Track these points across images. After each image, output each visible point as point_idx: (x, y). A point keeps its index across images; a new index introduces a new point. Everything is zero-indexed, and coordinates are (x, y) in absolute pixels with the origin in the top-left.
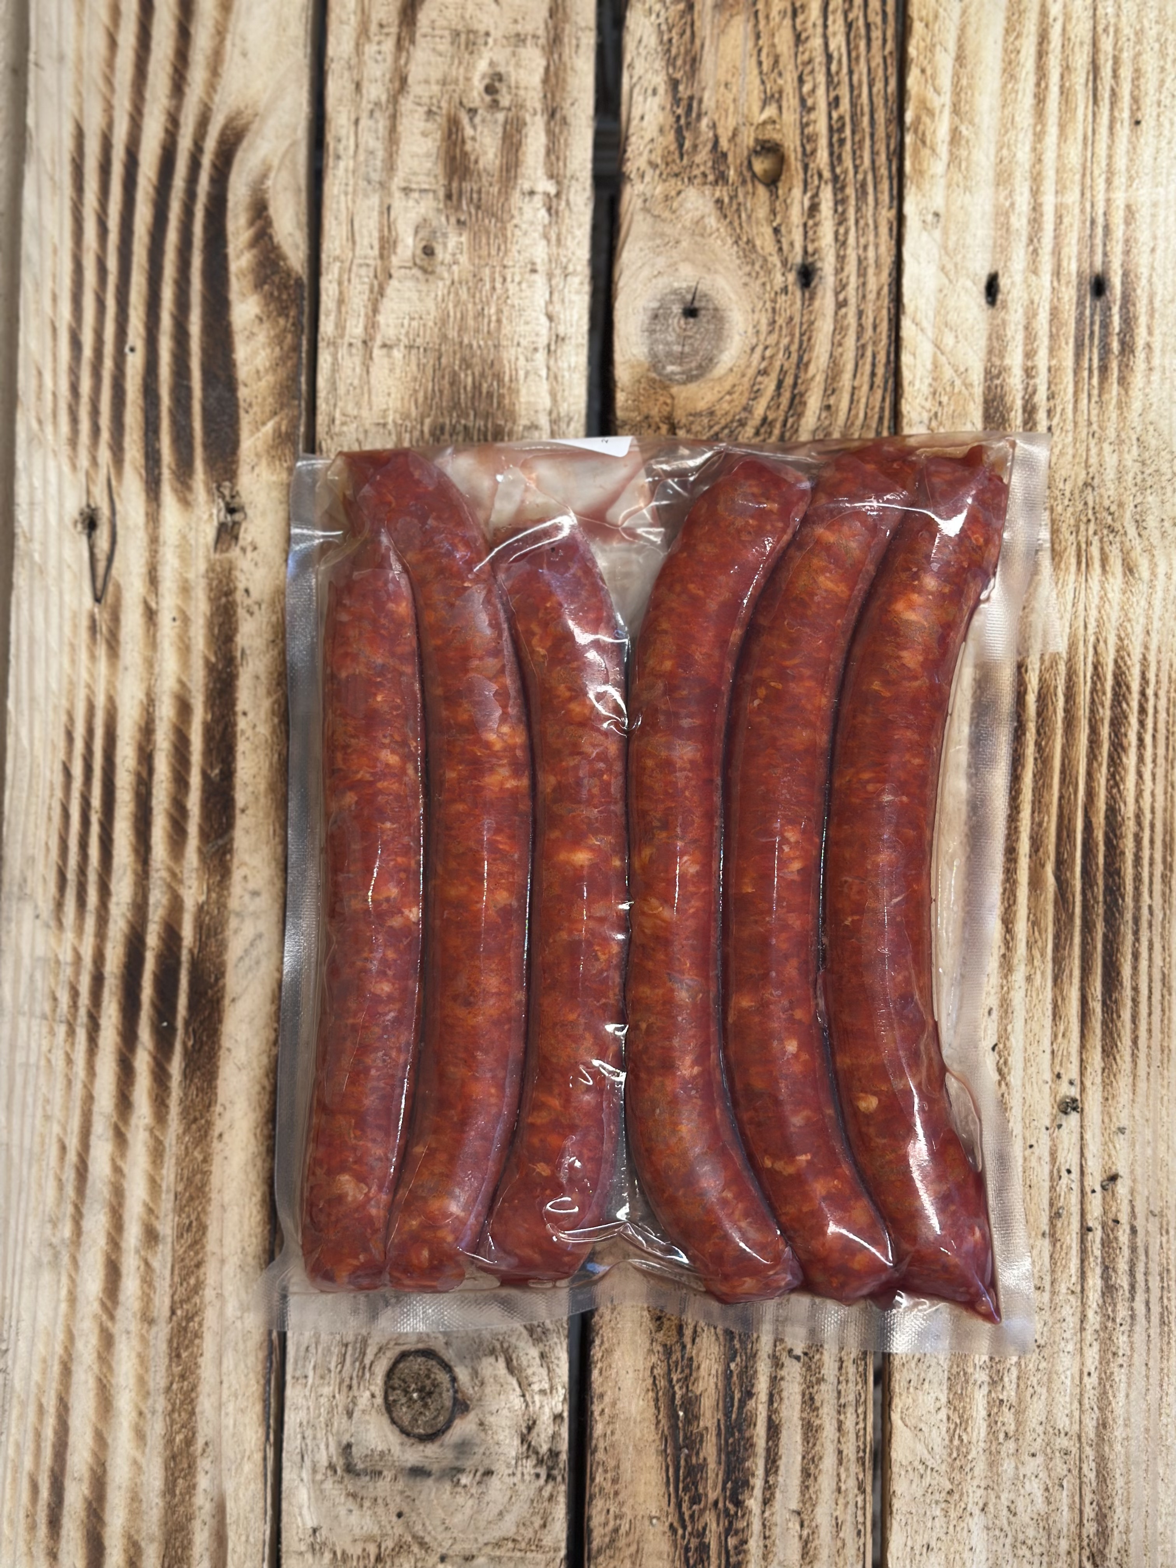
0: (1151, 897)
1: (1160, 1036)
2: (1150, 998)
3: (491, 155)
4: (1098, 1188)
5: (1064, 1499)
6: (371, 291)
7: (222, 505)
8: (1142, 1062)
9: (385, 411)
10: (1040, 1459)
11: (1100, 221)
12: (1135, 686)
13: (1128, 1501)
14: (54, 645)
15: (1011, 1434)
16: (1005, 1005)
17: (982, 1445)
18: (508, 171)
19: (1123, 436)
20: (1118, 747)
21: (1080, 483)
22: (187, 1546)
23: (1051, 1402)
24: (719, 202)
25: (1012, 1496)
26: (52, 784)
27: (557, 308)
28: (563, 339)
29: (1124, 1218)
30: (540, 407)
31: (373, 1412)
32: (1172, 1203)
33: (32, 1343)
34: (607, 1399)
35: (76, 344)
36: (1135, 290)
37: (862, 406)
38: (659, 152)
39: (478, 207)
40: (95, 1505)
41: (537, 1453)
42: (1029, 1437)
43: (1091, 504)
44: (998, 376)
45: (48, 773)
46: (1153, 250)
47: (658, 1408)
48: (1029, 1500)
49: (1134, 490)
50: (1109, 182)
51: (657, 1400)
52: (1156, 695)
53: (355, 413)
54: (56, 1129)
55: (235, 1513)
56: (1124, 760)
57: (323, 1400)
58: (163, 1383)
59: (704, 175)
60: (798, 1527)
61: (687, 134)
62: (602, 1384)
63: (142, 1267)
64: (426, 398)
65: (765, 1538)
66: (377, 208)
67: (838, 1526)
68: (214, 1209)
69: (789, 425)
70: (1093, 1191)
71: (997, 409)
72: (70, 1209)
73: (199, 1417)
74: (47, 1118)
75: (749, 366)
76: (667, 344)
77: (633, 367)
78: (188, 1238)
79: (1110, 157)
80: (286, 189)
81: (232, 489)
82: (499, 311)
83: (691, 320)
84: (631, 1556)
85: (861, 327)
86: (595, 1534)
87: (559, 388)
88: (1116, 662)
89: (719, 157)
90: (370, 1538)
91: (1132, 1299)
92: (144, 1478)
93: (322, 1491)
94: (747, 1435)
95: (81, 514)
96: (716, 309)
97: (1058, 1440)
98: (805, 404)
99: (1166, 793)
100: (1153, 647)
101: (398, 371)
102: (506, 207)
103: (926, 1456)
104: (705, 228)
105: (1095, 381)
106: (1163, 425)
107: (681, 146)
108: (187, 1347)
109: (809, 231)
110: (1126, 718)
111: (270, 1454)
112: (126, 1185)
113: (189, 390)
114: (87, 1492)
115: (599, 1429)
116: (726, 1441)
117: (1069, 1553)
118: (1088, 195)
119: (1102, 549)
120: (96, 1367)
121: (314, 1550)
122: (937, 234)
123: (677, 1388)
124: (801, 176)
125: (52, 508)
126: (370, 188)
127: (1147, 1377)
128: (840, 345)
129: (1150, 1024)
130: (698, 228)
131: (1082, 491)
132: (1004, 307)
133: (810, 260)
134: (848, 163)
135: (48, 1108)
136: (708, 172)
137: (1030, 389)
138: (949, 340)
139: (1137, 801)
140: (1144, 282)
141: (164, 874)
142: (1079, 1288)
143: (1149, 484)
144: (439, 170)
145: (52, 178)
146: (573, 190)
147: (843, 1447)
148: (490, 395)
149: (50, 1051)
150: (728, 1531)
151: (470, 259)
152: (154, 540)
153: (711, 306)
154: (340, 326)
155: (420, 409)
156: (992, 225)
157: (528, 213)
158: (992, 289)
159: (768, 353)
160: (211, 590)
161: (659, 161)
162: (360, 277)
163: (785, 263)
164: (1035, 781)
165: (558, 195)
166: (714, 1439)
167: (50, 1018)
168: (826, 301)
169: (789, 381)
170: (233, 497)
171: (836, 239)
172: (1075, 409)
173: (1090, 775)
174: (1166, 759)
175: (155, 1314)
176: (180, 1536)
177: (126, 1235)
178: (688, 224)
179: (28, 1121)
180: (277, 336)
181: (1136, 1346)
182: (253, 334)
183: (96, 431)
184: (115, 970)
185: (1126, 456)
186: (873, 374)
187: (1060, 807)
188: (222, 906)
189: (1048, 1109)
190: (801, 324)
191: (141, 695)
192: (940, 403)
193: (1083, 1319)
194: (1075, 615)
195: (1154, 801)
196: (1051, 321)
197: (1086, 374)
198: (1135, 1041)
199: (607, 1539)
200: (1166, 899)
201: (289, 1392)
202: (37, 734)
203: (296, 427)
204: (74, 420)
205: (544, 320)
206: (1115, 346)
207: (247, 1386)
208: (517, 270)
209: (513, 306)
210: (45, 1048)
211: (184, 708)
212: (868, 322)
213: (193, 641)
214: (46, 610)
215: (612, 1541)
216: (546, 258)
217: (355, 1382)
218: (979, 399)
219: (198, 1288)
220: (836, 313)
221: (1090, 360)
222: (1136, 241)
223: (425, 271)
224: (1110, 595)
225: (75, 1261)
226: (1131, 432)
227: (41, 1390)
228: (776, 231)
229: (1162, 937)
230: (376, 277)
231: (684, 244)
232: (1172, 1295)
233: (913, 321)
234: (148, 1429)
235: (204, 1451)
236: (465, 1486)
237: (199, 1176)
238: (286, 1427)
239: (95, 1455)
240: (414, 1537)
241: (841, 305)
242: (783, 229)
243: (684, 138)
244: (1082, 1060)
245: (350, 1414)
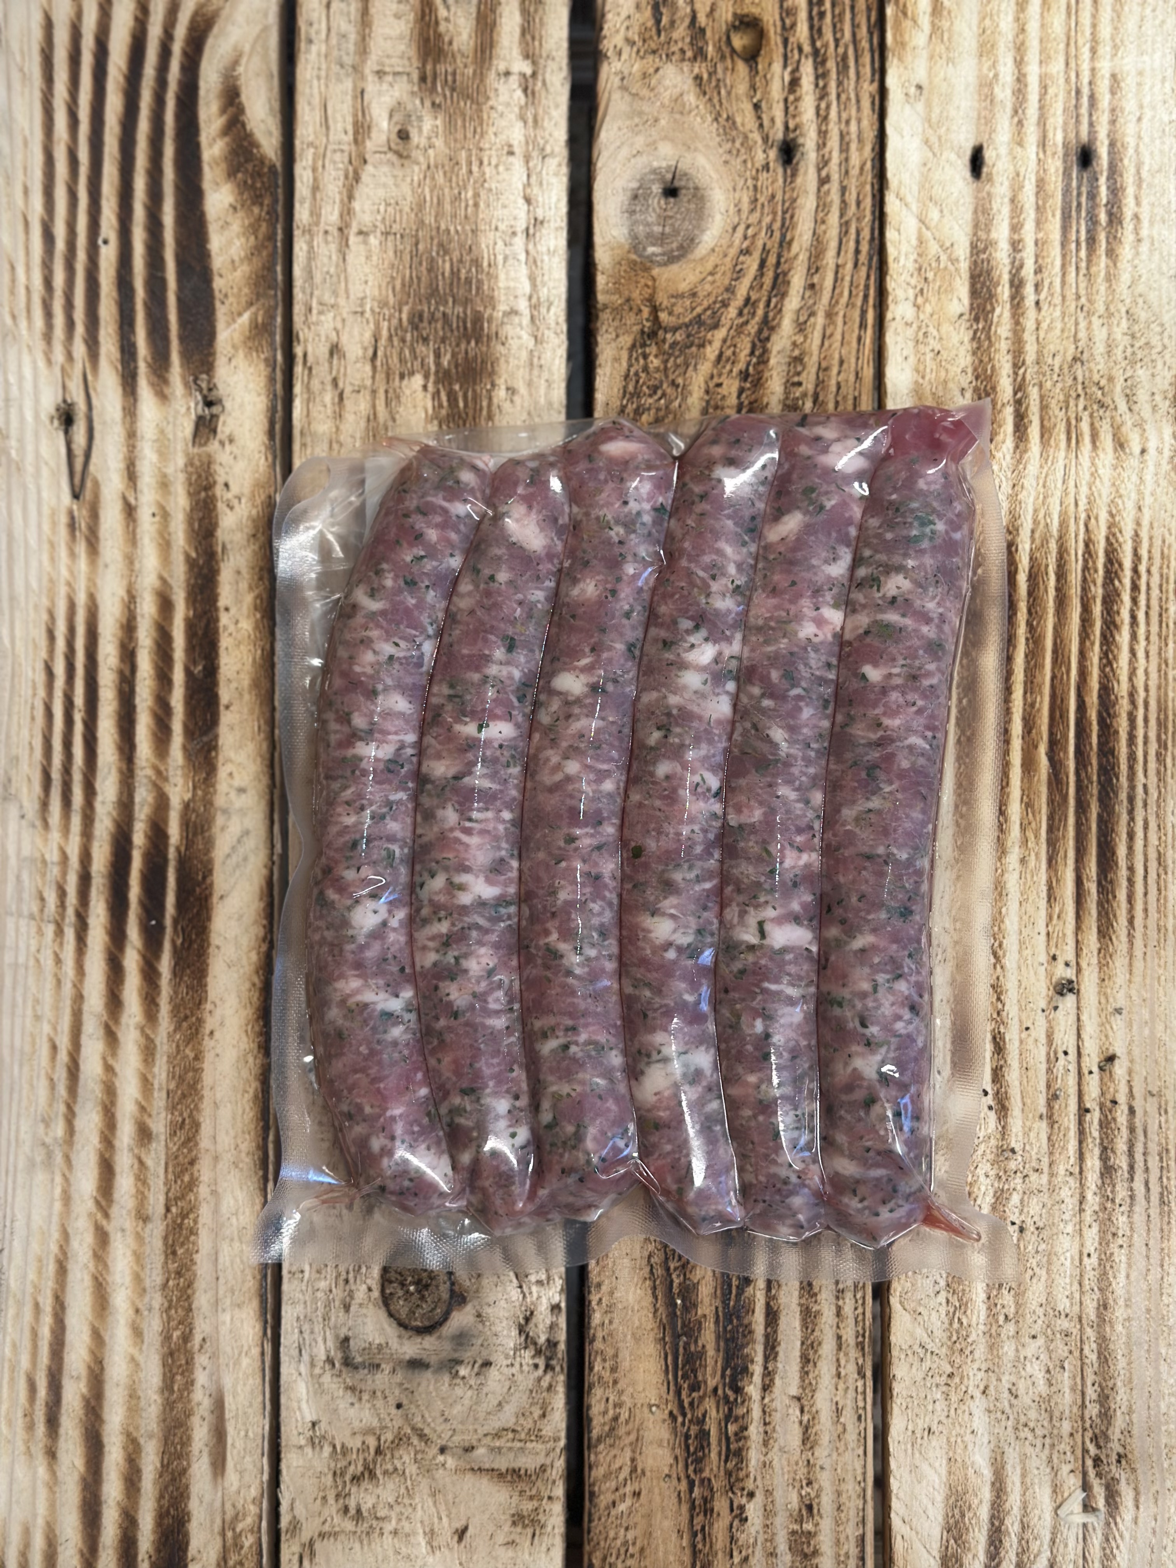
0: (1146, 776)
1: (1156, 915)
2: (1145, 877)
3: (465, 36)
4: (1095, 1069)
5: (1065, 1380)
6: (346, 177)
7: (199, 398)
8: (1138, 942)
9: (363, 299)
10: (1041, 1341)
11: (1086, 91)
12: (1127, 563)
13: (1130, 1381)
14: (33, 542)
15: (1011, 1316)
16: (999, 888)
17: (982, 1327)
18: (483, 52)
19: (1112, 309)
20: (1110, 625)
21: (1069, 358)
22: (186, 1441)
23: (1050, 1284)
24: (698, 78)
25: (1013, 1379)
26: (34, 682)
27: (535, 190)
28: (542, 222)
29: (1122, 1098)
30: (519, 292)
31: (371, 1306)
32: (1170, 1081)
33: (28, 1243)
34: (604, 1288)
35: (48, 237)
36: (1121, 160)
37: (847, 283)
38: (636, 29)
39: (453, 90)
40: (93, 1403)
41: (535, 1344)
42: (1029, 1320)
43: (1080, 379)
44: (984, 251)
45: (30, 673)
46: (1139, 119)
47: (656, 1297)
48: (1029, 1382)
49: (1123, 364)
50: (1093, 51)
51: (654, 1288)
52: (1149, 571)
53: (332, 301)
54: (46, 1028)
55: (233, 1407)
56: (1117, 638)
57: (319, 1294)
58: (159, 1280)
59: (683, 51)
60: (798, 1413)
61: (664, 10)
62: (599, 1274)
63: (136, 1166)
64: (403, 285)
65: (765, 1424)
66: (350, 92)
67: (838, 1412)
68: (206, 1106)
69: (772, 305)
70: (1091, 1072)
71: (984, 284)
72: (62, 1108)
73: (195, 1312)
74: (37, 1018)
75: (730, 246)
76: (648, 224)
77: (612, 249)
78: (181, 1136)
79: (1094, 26)
80: (258, 75)
81: (209, 382)
82: (476, 195)
83: (672, 200)
84: (631, 1444)
85: (844, 203)
86: (595, 1423)
87: (538, 272)
88: (1107, 539)
89: (697, 32)
90: (370, 1431)
91: (1132, 1179)
92: (142, 1375)
93: (320, 1385)
94: (746, 1321)
95: (58, 410)
96: (696, 188)
97: (1059, 1322)
98: (789, 283)
99: (1159, 671)
100: (1145, 523)
101: (375, 258)
102: (482, 89)
103: (926, 1339)
104: (684, 105)
105: (1083, 253)
106: (1152, 297)
107: (658, 22)
108: (183, 1244)
109: (790, 106)
110: (1119, 595)
111: (268, 1348)
112: (117, 1084)
113: (163, 282)
114: (84, 1390)
115: (597, 1318)
116: (725, 1328)
117: (1072, 1435)
118: (1073, 65)
119: (1092, 424)
120: (91, 1265)
121: (313, 1444)
122: (920, 106)
123: (674, 1276)
124: (781, 50)
125: (28, 404)
126: (342, 72)
127: (1148, 1257)
128: (823, 222)
129: (1146, 903)
130: (677, 105)
131: (1071, 367)
132: (990, 179)
133: (792, 135)
134: (828, 35)
135: (38, 1008)
136: (686, 48)
137: (1017, 263)
138: (934, 215)
139: (1130, 679)
140: (1131, 151)
141: (149, 772)
142: (1077, 1170)
143: (1139, 357)
144: (413, 52)
145: (21, 70)
146: (549, 70)
147: (842, 1332)
148: (468, 281)
149: (38, 951)
150: (728, 1418)
151: (446, 143)
152: (132, 435)
153: (691, 185)
154: (315, 213)
155: (398, 297)
156: (976, 97)
157: (503, 98)
158: (977, 162)
159: (750, 232)
160: (190, 484)
161: (636, 38)
162: (335, 163)
163: (765, 139)
164: (1027, 662)
165: (534, 74)
166: (712, 1325)
167: (38, 918)
168: (808, 177)
169: (772, 260)
170: (210, 390)
171: (818, 114)
172: (1063, 283)
173: (1082, 654)
174: (1160, 636)
175: (150, 1212)
176: (179, 1432)
177: (118, 1133)
178: (666, 102)
179: (18, 1021)
180: (251, 225)
181: (1135, 1226)
182: (227, 223)
183: (70, 324)
184: (103, 869)
185: (1115, 329)
186: (857, 252)
187: (1053, 687)
188: (208, 803)
189: (1044, 992)
190: (784, 202)
191: (122, 592)
192: (926, 279)
193: (1082, 1200)
194: (1066, 492)
195: (1147, 679)
196: (1037, 193)
197: (1073, 246)
198: (1131, 921)
199: (607, 1428)
200: (1161, 777)
201: (285, 1287)
202: (18, 633)
203: (273, 318)
204: (48, 314)
205: (521, 201)
206: (1103, 217)
207: (243, 1282)
208: (493, 153)
209: (490, 190)
210: (33, 949)
211: (165, 605)
212: (852, 198)
213: (174, 537)
214: (25, 509)
215: (612, 1429)
216: (523, 139)
217: (351, 1276)
218: (965, 275)
219: (192, 1185)
220: (819, 190)
221: (1078, 231)
222: (1122, 110)
223: (400, 155)
224: (1100, 472)
225: (68, 1159)
226: (1120, 305)
227: (37, 1289)
228: (757, 107)
229: (1158, 816)
230: (350, 162)
231: (663, 122)
232: (1172, 1175)
233: (897, 196)
234: (144, 1326)
235: (201, 1347)
236: (464, 1378)
237: (191, 1074)
238: (283, 1322)
239: (92, 1352)
240: (413, 1429)
241: (824, 181)
242: (764, 105)
243: (661, 14)
244: (1077, 942)
245: (347, 1308)
